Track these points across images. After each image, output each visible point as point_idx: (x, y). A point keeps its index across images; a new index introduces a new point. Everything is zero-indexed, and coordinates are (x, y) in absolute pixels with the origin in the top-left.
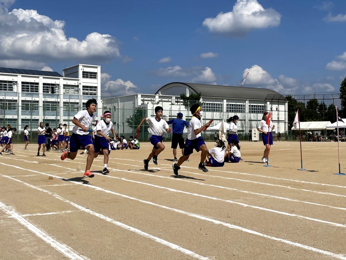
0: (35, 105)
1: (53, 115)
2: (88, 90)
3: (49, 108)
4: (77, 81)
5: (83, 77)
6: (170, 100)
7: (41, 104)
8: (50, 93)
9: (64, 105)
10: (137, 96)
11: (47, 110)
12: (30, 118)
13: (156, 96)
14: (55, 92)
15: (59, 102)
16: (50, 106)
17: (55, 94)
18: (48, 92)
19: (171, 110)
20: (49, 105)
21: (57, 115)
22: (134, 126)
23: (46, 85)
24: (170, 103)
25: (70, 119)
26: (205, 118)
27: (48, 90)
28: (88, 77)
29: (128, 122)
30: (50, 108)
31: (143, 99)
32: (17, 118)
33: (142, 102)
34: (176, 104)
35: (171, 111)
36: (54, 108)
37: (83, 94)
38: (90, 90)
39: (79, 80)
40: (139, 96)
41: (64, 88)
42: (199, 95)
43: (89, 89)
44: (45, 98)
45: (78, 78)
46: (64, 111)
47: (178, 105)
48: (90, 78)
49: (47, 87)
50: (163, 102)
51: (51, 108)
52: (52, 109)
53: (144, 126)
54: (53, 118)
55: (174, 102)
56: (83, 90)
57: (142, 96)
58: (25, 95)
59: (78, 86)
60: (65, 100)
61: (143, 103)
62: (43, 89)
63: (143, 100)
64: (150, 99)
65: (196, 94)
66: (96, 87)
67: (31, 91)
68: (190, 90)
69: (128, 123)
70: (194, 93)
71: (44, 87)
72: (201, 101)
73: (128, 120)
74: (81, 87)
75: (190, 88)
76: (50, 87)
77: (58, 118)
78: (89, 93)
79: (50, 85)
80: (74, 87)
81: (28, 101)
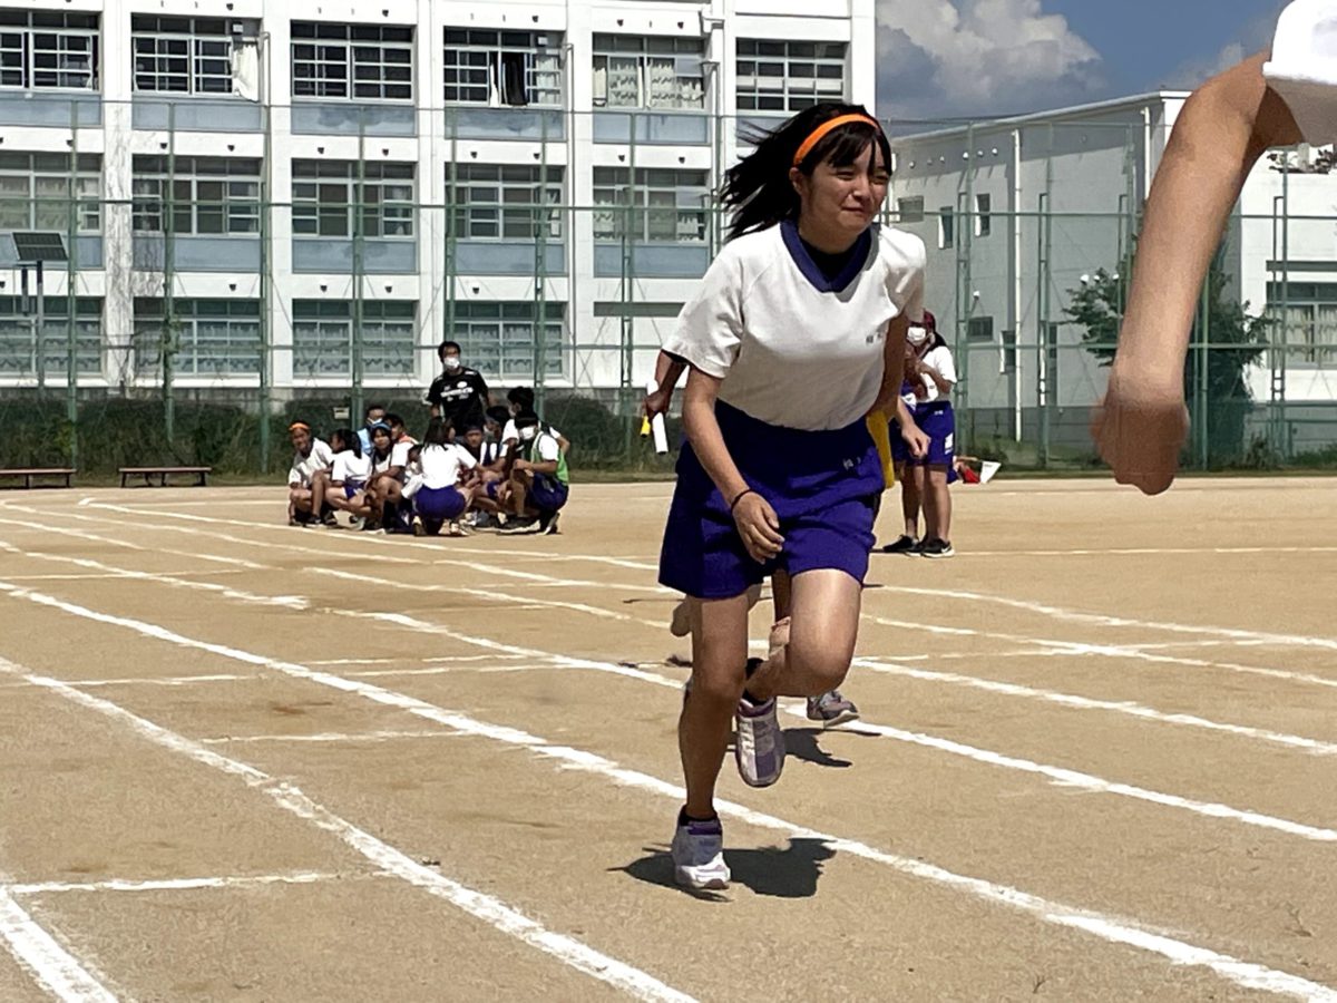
0: (389, 191)
1: (518, 271)
2: (776, 70)
3: (492, 213)
4: (696, 7)
7: (431, 188)
8: (495, 101)
9: (597, 194)
10: (1157, 107)
11: (478, 230)
12: (349, 296)
14: (536, 92)
15: (557, 173)
16: (501, 202)
17: (531, 105)
18: (482, 95)
20: (490, 194)
21: (540, 272)
23: (463, 42)
25: (637, 298)
27: (482, 77)
29: (1086, 316)
30: (500, 221)
32: (256, 295)
36: (525, 212)
37: (738, 107)
38: (796, 71)
41: (598, 62)
43: (786, 61)
44: (453, 138)
46: (597, 235)
49: (477, 58)
51: (507, 212)
52: (513, 221)
53: (1205, 345)
54: (517, 289)
56: (742, 69)
58: (320, 123)
59: (700, 44)
60: (610, 156)
62: (449, 75)
66: (839, 49)
67: (362, 91)
69: (1084, 329)
71: (449, 57)
73: (1081, 304)
74: (723, 51)
76: (494, 55)
77: (556, 290)
78: (786, 96)
79: (495, 44)
80: (673, 52)
81: (340, 167)
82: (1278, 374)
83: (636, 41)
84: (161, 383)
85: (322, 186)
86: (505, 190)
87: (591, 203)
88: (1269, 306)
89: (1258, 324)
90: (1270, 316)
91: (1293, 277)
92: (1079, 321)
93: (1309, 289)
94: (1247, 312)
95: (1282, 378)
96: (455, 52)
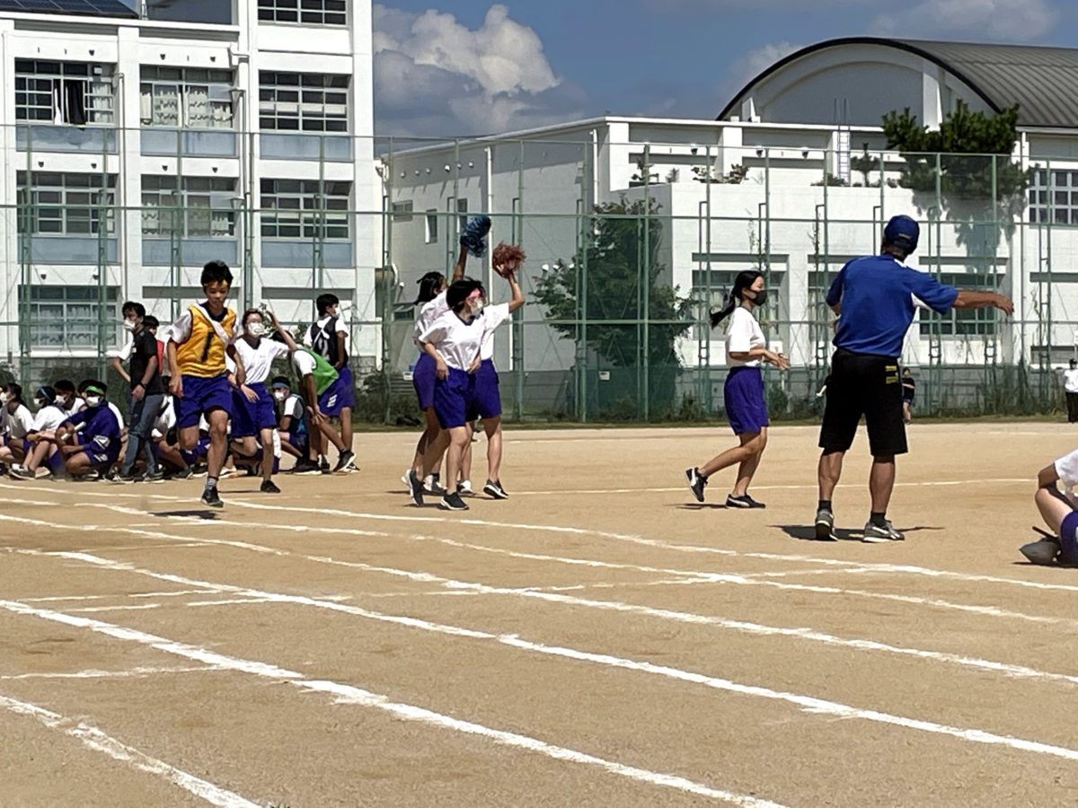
2: (292, 97)
3: (56, 212)
4: (227, 44)
5: (264, 16)
6: (815, 154)
7: (6, 191)
8: (58, 120)
9: (145, 198)
10: (603, 129)
11: (45, 227)
13: (725, 129)
14: (93, 113)
15: (113, 179)
16: (64, 204)
17: (89, 124)
18: (48, 115)
19: (826, 221)
20: (55, 197)
21: (103, 261)
22: (584, 321)
23: (32, 71)
24: (818, 175)
25: (184, 283)
26: (1045, 269)
27: (48, 100)
28: (291, 17)
29: (548, 298)
30: (64, 218)
31: (639, 149)
33: (634, 169)
34: (857, 176)
35: (821, 222)
36: (84, 212)
37: (261, 127)
38: (308, 98)
39: (234, 36)
40: (618, 131)
41: (145, 89)
42: (1006, 115)
43: (300, 89)
44: (29, 150)
45: (229, 23)
46: (145, 231)
47: (867, 185)
48: (307, 18)
49: (44, 85)
50: (771, 170)
51: (70, 212)
52: (74, 219)
53: (646, 321)
54: (82, 275)
55: (845, 169)
56: (264, 96)
57: (636, 131)
59: (229, 75)
60: (154, 166)
61: (639, 173)
62: (20, 99)
63: (640, 160)
64: (685, 150)
65: (989, 114)
66: (343, 80)
68: (950, 89)
69: (546, 308)
70: (976, 105)
71: (20, 84)
72: (1021, 154)
73: (544, 288)
74: (248, 81)
75: (947, 73)
76: (57, 82)
77: (113, 276)
78: (301, 118)
79: (58, 73)
80: (207, 81)
82: (704, 344)
83: (176, 72)
86: (68, 193)
87: (139, 204)
88: (694, 290)
89: (686, 304)
90: (696, 298)
91: (716, 266)
92: (543, 302)
93: (726, 276)
94: (678, 294)
95: (707, 347)
96: (24, 79)
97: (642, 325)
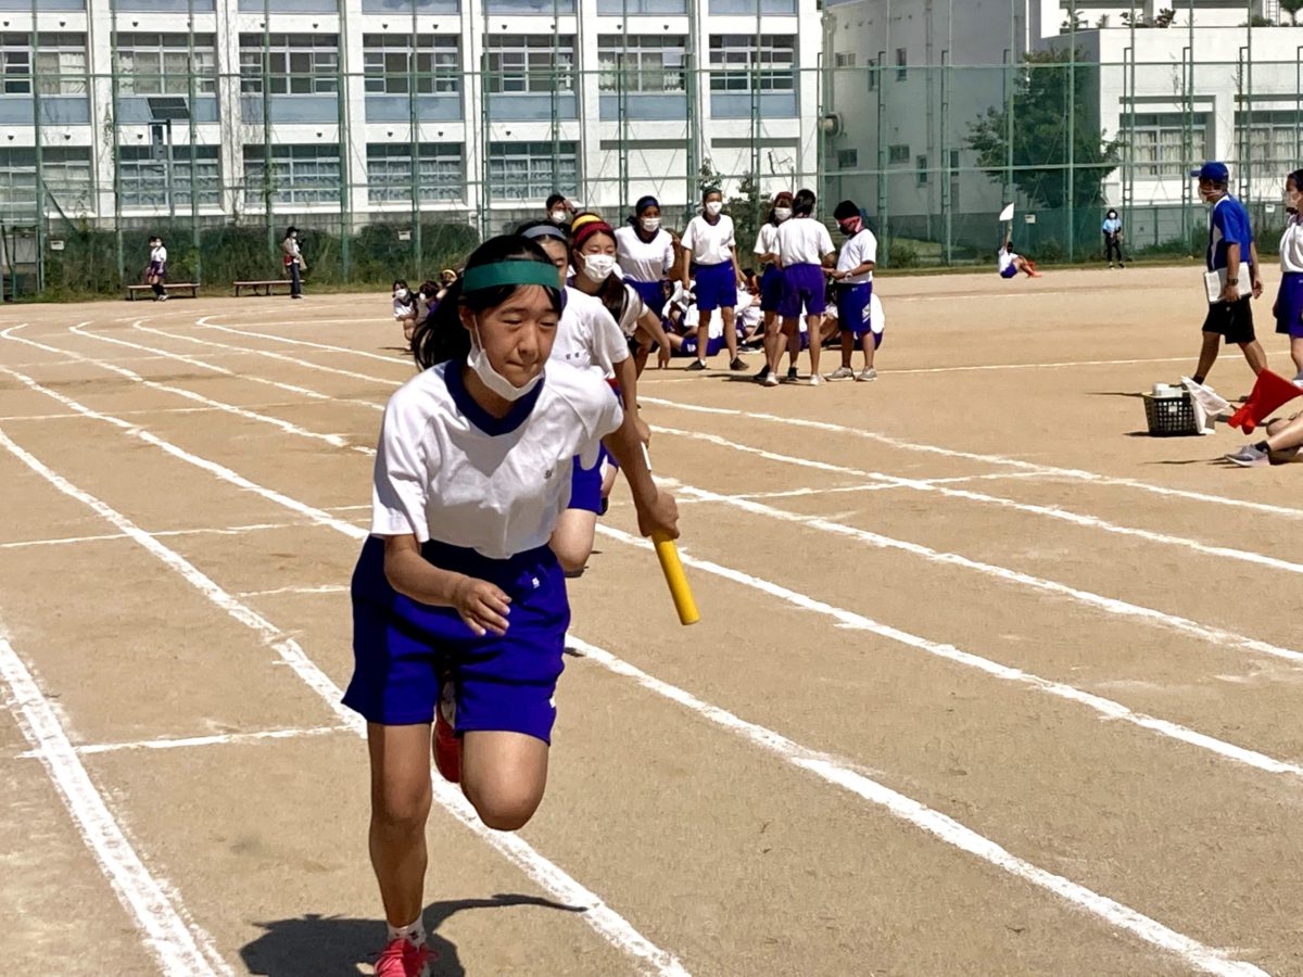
0: (440, 57)
1: (540, 117)
7: (473, 54)
9: (601, 56)
11: (509, 86)
12: (409, 141)
16: (526, 64)
19: (1249, 63)
20: (518, 58)
21: (554, 116)
24: (1243, 15)
25: (631, 137)
29: (981, 144)
30: (527, 79)
32: (337, 141)
33: (1064, 16)
34: (1285, 16)
46: (602, 88)
47: (1295, 24)
52: (535, 78)
54: (538, 132)
58: (384, 5)
60: (610, 26)
61: (1068, 20)
63: (1070, 5)
69: (978, 153)
73: (976, 134)
77: (569, 131)
81: (400, 39)
82: (1128, 186)
84: (264, 211)
85: (387, 54)
86: (530, 55)
87: (596, 67)
88: (1121, 133)
89: (1112, 148)
90: (1122, 140)
91: (1139, 108)
92: (975, 148)
93: (1152, 119)
94: (1104, 138)
95: (1131, 189)
97: (1067, 169)
